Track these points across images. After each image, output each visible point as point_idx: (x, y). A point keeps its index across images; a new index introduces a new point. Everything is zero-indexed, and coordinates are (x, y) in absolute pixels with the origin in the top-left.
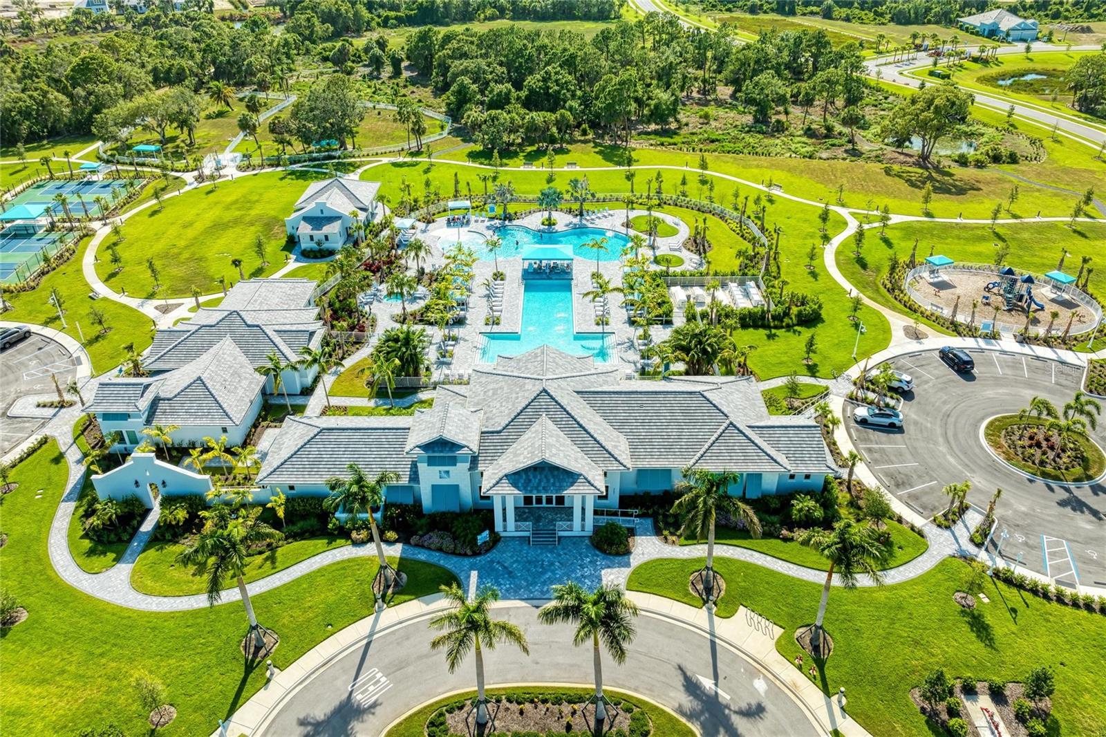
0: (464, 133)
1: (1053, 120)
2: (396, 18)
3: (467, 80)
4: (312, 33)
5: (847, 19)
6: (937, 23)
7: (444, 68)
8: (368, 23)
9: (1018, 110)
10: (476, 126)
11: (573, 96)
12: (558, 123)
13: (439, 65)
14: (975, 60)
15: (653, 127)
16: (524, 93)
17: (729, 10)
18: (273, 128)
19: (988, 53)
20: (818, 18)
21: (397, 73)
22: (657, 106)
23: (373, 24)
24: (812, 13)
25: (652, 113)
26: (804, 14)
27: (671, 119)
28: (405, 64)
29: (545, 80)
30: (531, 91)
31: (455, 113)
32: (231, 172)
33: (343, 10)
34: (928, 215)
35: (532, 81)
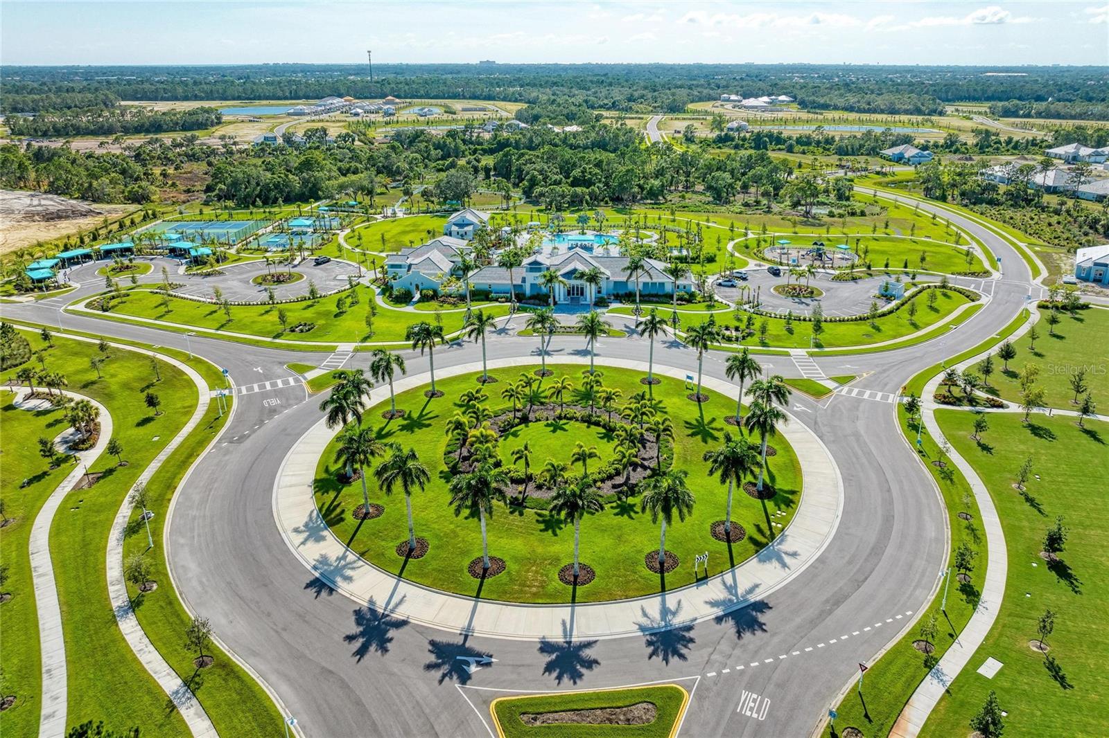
0: (535, 202)
1: (893, 197)
2: (482, 150)
3: (536, 173)
4: (429, 155)
5: (804, 153)
6: (867, 155)
7: (520, 170)
8: (463, 152)
9: (878, 194)
10: (542, 195)
11: (600, 182)
12: (590, 194)
13: (517, 170)
14: (878, 173)
15: (649, 201)
16: (569, 181)
17: (720, 148)
18: (425, 194)
19: (887, 169)
20: (784, 153)
21: (488, 177)
22: (651, 188)
23: (467, 153)
24: (779, 149)
25: (648, 193)
26: (774, 150)
27: (661, 198)
28: (492, 173)
29: (583, 172)
30: (575, 178)
31: (527, 193)
32: (400, 215)
33: (448, 142)
34: (796, 233)
35: (576, 172)
